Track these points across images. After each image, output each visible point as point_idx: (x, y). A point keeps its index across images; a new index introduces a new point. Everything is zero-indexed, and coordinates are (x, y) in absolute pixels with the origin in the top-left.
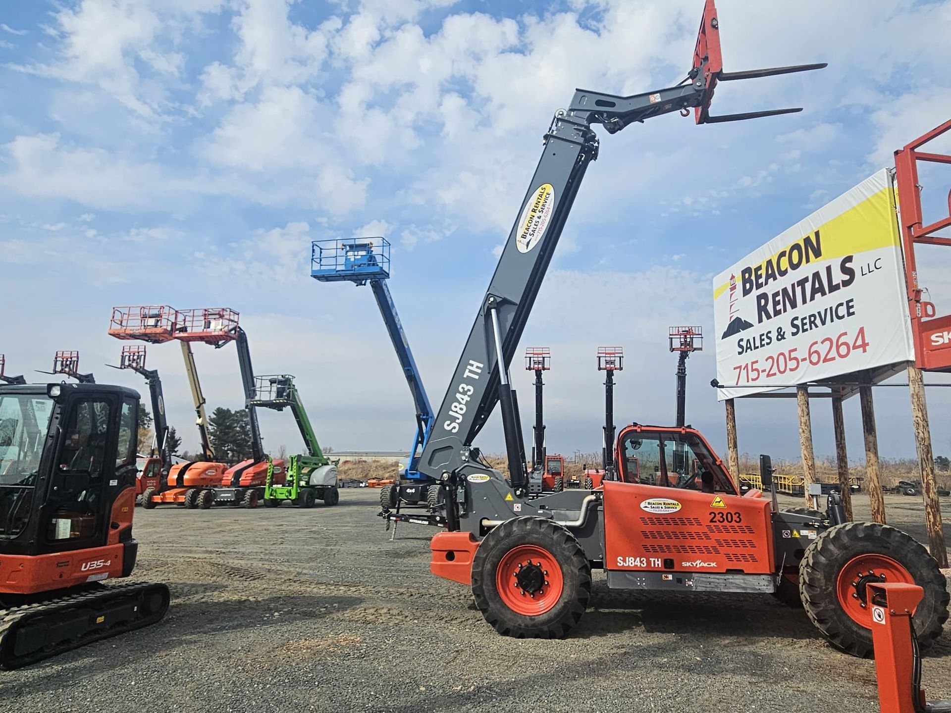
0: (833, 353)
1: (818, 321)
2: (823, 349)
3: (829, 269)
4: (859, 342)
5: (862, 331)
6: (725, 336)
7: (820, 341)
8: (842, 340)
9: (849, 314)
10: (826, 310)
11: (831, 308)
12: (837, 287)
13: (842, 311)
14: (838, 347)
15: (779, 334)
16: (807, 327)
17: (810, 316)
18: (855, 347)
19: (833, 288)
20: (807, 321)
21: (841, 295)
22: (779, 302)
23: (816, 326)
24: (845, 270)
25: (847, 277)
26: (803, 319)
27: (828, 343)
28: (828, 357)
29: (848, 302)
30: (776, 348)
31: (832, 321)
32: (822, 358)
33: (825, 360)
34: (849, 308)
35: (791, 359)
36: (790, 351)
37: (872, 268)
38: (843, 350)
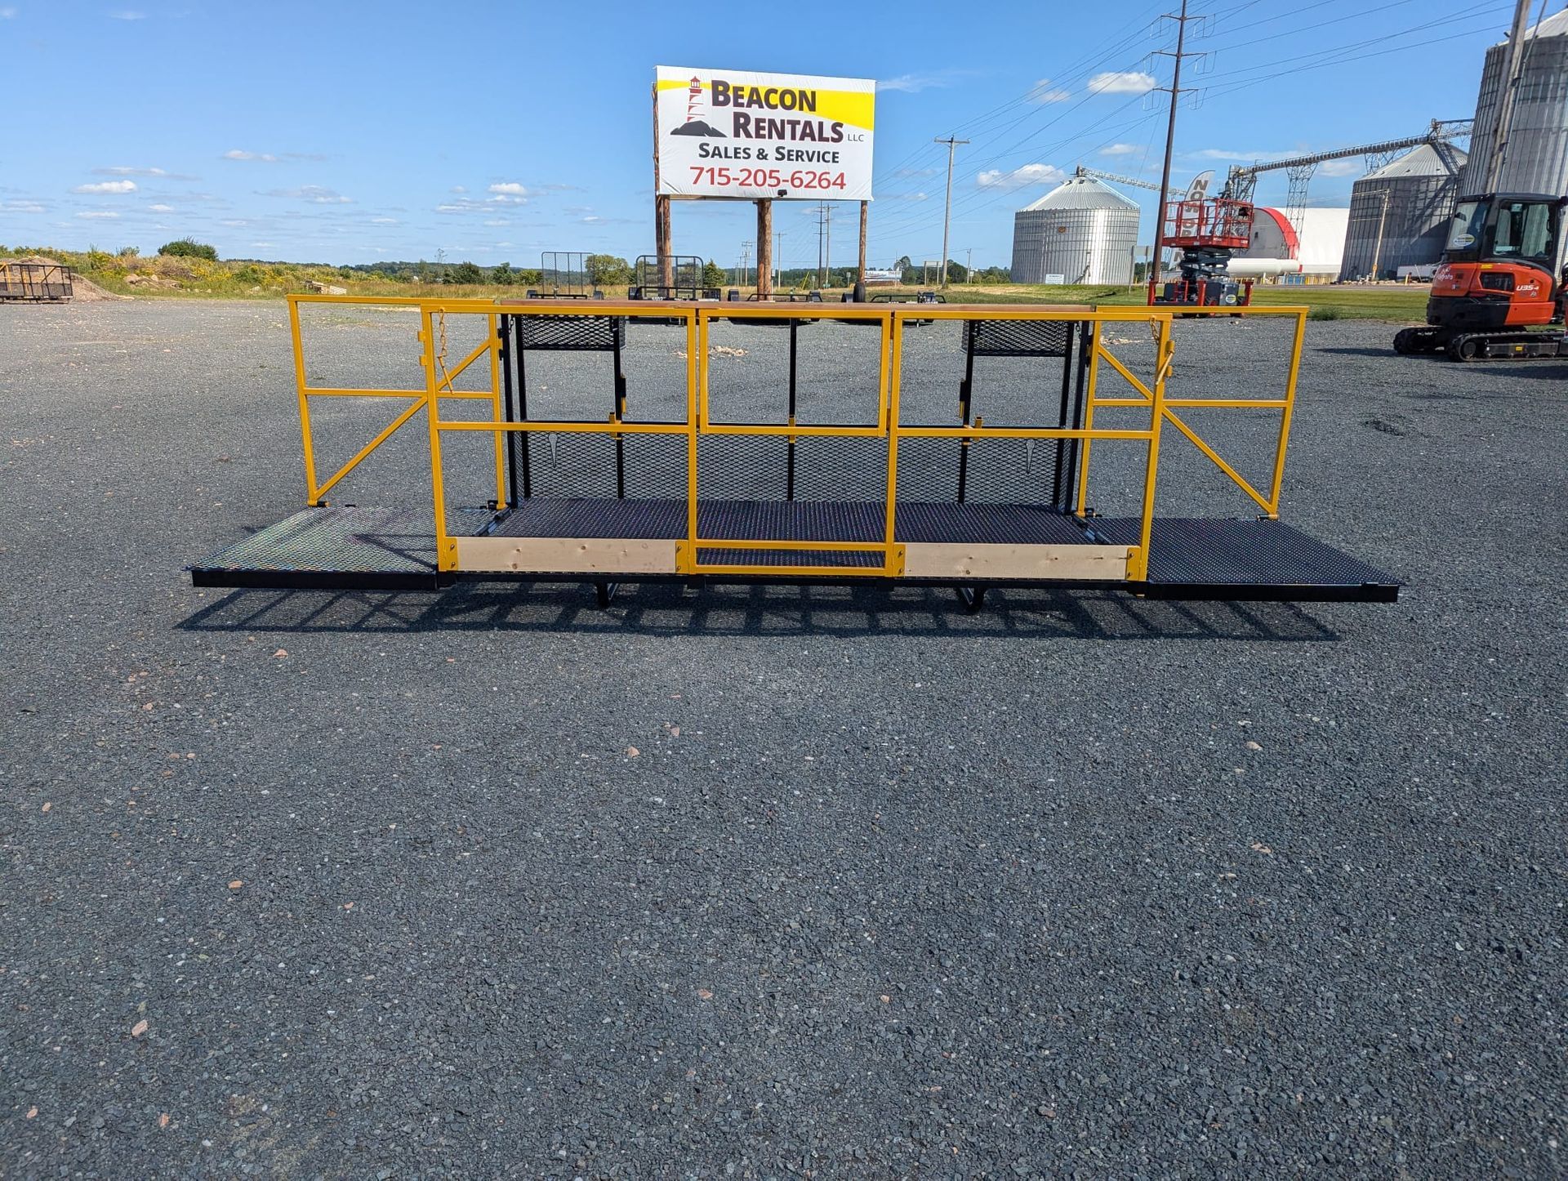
0: (815, 183)
1: (805, 157)
2: (807, 179)
3: (821, 125)
4: (839, 181)
5: (842, 175)
6: (675, 132)
7: (804, 171)
8: (824, 177)
9: (834, 161)
10: (814, 152)
11: (819, 152)
12: (827, 140)
13: (829, 157)
14: (820, 180)
15: (760, 154)
16: (794, 157)
17: (797, 152)
18: (834, 184)
19: (822, 139)
20: (794, 153)
21: (830, 147)
22: (764, 128)
23: (803, 160)
24: (834, 129)
25: (836, 136)
26: (789, 151)
27: (812, 176)
28: (811, 184)
29: (834, 153)
30: (754, 164)
31: (818, 161)
32: (805, 184)
33: (807, 186)
34: (834, 157)
35: (771, 177)
36: (771, 172)
37: (857, 138)
38: (824, 183)
